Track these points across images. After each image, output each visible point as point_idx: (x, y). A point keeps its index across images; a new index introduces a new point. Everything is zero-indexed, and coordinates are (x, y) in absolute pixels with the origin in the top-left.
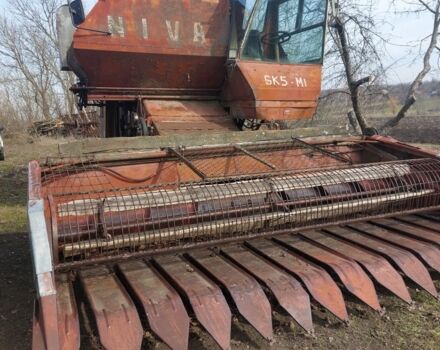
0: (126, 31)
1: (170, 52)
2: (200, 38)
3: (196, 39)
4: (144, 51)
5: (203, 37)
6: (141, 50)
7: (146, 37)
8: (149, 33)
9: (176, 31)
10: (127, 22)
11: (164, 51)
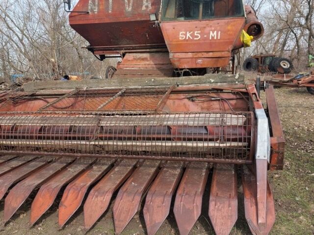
0: (98, 9)
1: (125, 20)
2: (147, 7)
3: (144, 8)
4: (109, 21)
5: (150, 5)
6: (107, 21)
7: (110, 12)
8: (113, 8)
9: (131, 4)
10: (100, 3)
11: (121, 20)
